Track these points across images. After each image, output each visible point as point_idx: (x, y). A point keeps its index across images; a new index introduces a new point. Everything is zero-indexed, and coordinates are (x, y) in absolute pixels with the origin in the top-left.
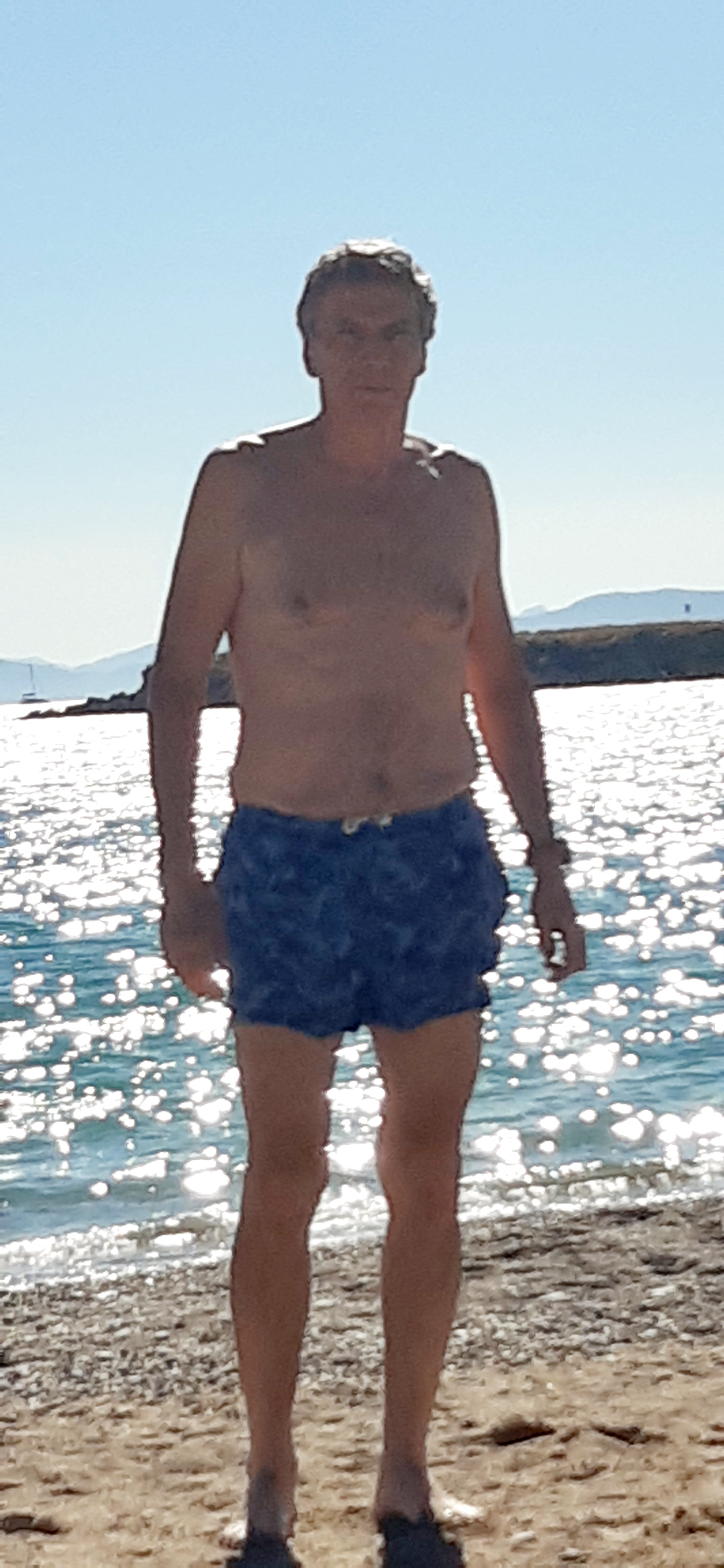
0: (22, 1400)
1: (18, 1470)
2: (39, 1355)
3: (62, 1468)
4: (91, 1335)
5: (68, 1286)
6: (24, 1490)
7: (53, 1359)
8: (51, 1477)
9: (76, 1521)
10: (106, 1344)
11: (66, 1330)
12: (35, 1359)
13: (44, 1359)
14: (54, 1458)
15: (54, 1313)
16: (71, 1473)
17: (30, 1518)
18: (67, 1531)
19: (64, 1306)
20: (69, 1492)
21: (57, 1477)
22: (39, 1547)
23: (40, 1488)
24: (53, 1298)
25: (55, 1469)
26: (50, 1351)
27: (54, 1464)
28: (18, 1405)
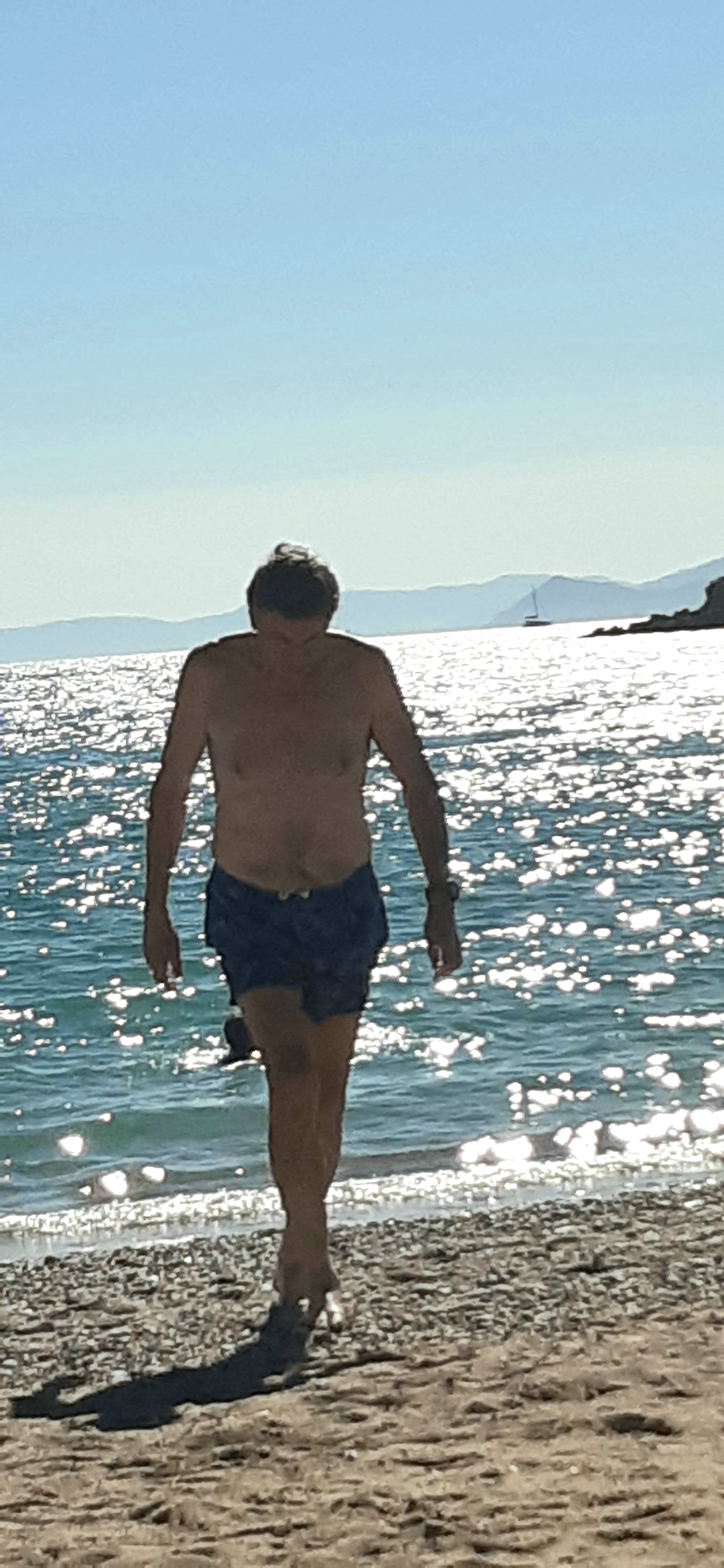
0: (620, 1306)
1: (623, 1373)
2: (631, 1261)
3: (666, 1371)
4: (682, 1242)
5: (653, 1195)
6: (632, 1392)
7: (646, 1266)
8: (658, 1379)
9: (688, 1422)
10: (698, 1252)
11: (656, 1237)
12: (629, 1265)
13: (636, 1265)
14: (660, 1361)
15: (643, 1221)
16: (677, 1376)
17: (640, 1419)
18: (679, 1433)
19: (650, 1214)
20: (680, 1394)
21: (664, 1380)
22: (654, 1448)
23: (647, 1389)
24: (639, 1206)
25: (660, 1372)
26: (643, 1258)
27: (660, 1367)
28: (618, 1310)
